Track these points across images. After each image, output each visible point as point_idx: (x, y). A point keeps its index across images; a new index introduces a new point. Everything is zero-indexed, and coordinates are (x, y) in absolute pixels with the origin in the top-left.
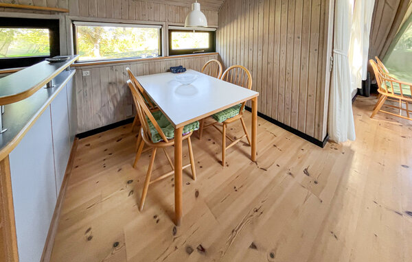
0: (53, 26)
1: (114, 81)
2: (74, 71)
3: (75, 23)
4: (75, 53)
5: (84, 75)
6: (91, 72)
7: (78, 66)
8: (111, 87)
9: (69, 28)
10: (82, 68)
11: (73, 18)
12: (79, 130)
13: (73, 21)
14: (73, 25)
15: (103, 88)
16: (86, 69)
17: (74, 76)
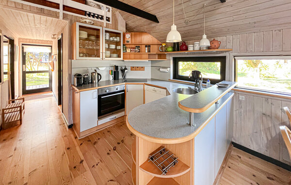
0: (222, 60)
1: (268, 113)
2: (233, 94)
3: (236, 58)
4: (235, 80)
5: (240, 99)
6: (246, 98)
7: (236, 91)
8: (264, 118)
9: (232, 62)
10: (239, 92)
11: (235, 54)
12: (234, 139)
13: (234, 56)
14: (235, 59)
15: (256, 115)
16: (241, 94)
17: (233, 98)
